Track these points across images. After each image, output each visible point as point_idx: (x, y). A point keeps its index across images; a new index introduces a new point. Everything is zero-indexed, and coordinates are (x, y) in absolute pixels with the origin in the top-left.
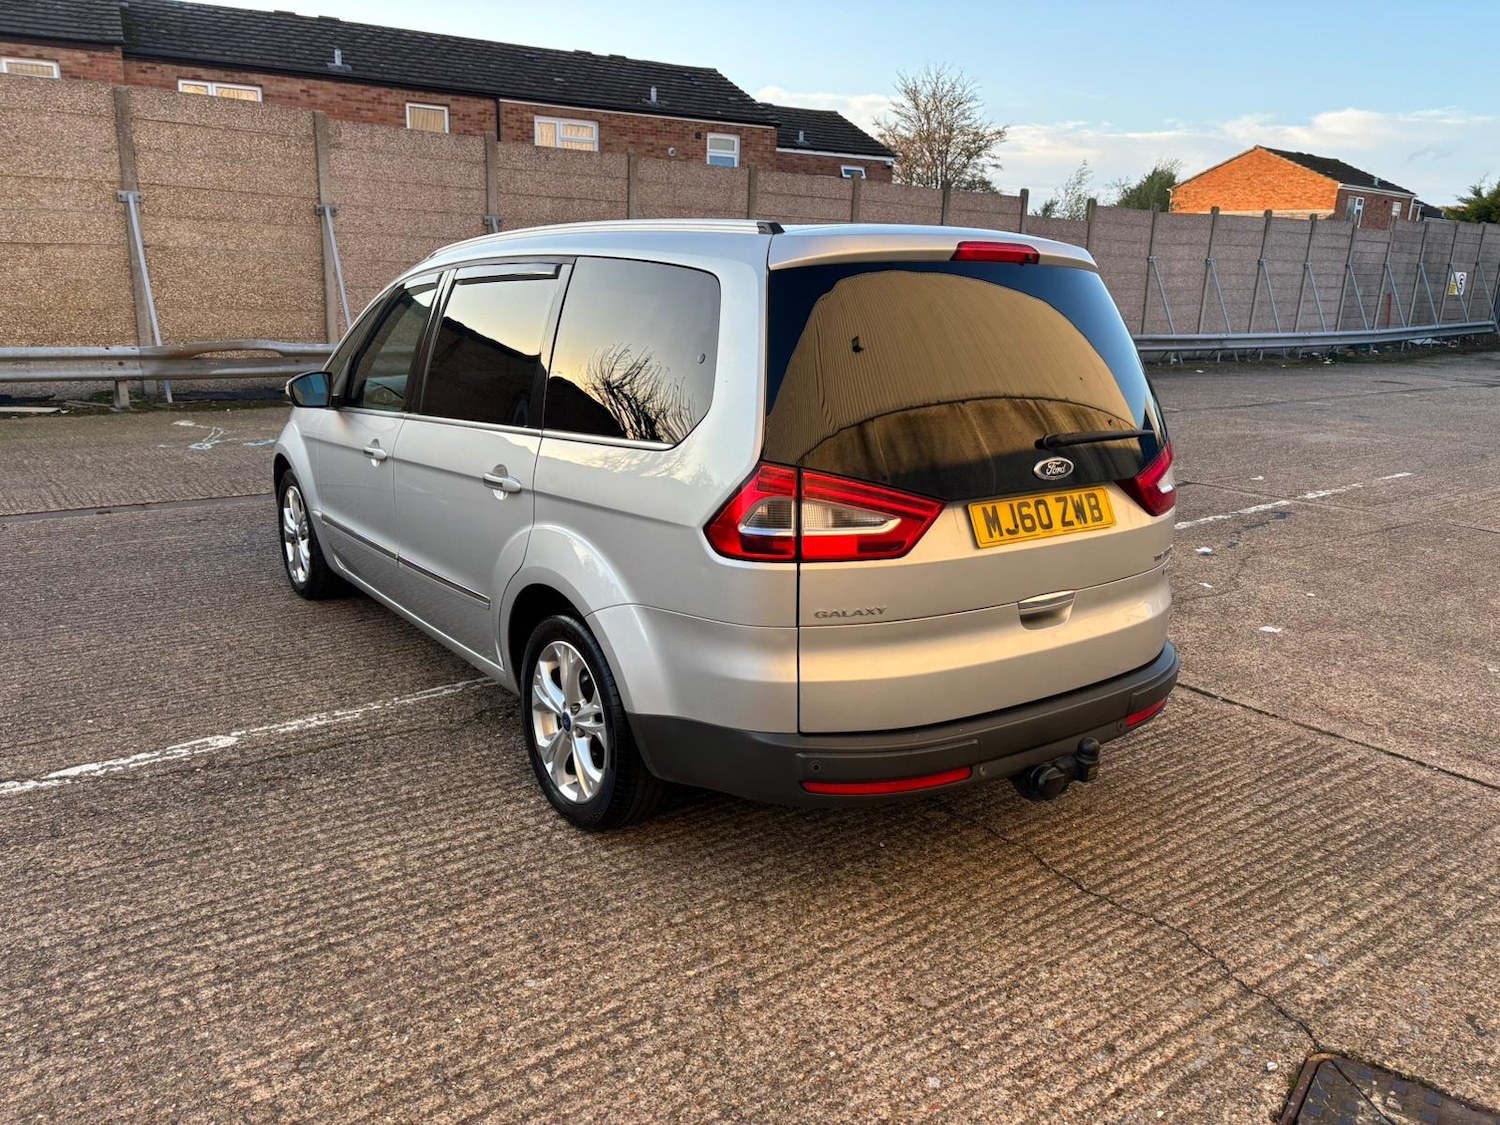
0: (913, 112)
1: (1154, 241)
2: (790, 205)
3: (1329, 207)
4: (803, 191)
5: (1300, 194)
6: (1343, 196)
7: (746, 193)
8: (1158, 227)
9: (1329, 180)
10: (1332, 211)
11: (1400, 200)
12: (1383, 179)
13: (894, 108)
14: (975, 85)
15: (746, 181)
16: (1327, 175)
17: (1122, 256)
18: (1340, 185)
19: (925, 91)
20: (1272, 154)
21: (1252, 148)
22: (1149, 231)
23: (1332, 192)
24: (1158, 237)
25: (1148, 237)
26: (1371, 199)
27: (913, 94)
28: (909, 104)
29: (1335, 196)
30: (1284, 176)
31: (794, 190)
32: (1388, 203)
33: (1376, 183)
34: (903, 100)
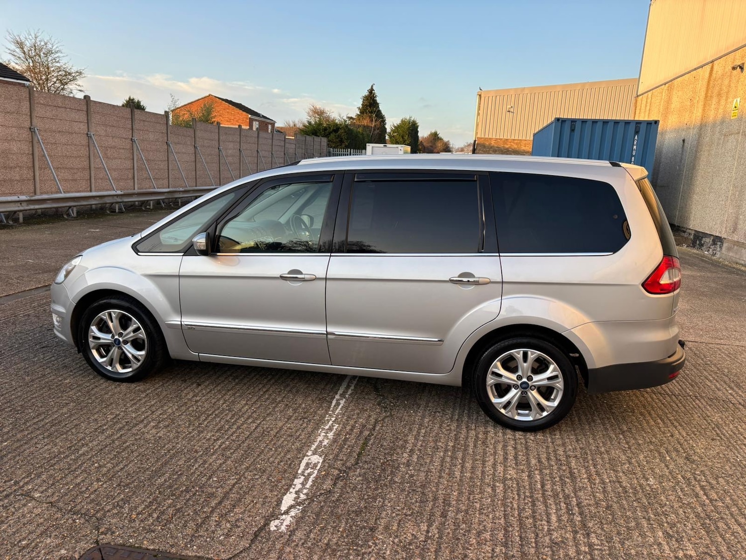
0: (22, 55)
1: (220, 140)
2: (54, 112)
3: (246, 125)
4: (60, 105)
5: (233, 118)
6: (251, 121)
7: (28, 103)
8: (221, 133)
9: (244, 113)
10: (248, 127)
11: (271, 124)
12: (263, 114)
13: (9, 51)
14: (59, 45)
15: (28, 96)
16: (243, 111)
17: (209, 147)
18: (250, 116)
19: (28, 44)
20: (217, 99)
21: (207, 95)
22: (217, 134)
23: (247, 119)
24: (221, 138)
25: (217, 138)
26: (261, 123)
27: (21, 45)
28: (18, 50)
29: (248, 121)
30: (224, 109)
31: (55, 104)
32: (267, 124)
33: (261, 116)
34: (13, 47)
